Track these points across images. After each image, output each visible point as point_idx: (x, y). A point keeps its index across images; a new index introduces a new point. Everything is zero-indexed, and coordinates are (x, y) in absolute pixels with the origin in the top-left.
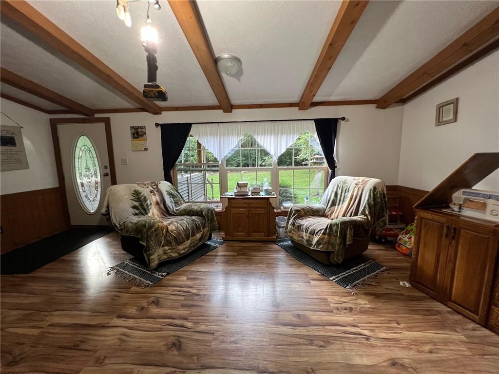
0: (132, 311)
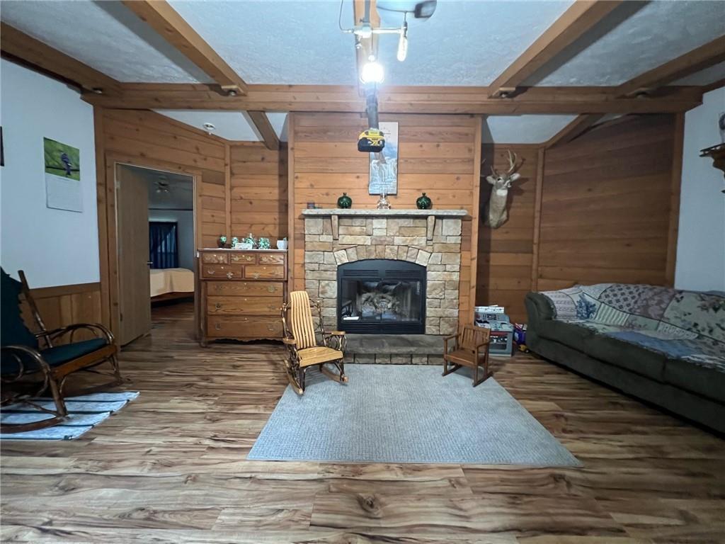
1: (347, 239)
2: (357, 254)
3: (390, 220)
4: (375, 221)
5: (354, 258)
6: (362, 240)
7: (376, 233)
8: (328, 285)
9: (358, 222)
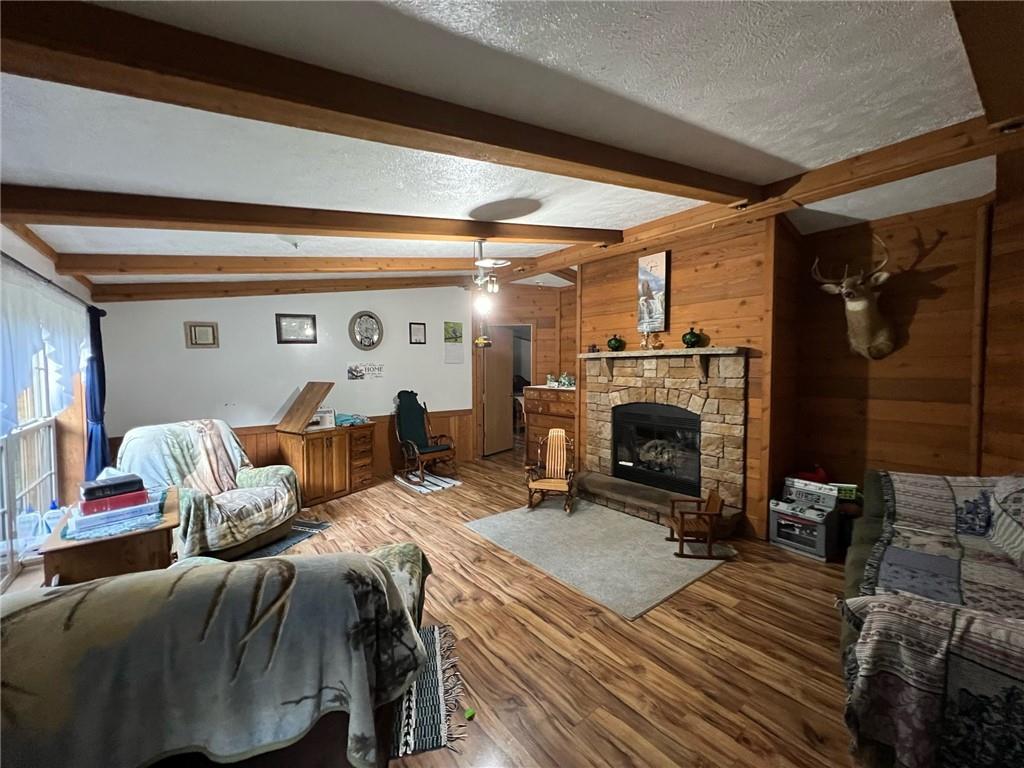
0: (487, 603)
1: (620, 381)
2: (629, 396)
3: (660, 360)
4: (645, 362)
5: (626, 400)
6: (632, 382)
7: (647, 374)
8: (603, 425)
9: (628, 363)
